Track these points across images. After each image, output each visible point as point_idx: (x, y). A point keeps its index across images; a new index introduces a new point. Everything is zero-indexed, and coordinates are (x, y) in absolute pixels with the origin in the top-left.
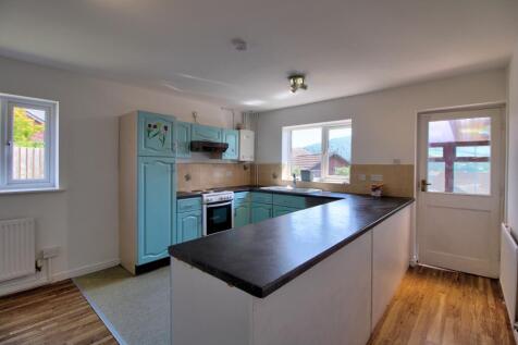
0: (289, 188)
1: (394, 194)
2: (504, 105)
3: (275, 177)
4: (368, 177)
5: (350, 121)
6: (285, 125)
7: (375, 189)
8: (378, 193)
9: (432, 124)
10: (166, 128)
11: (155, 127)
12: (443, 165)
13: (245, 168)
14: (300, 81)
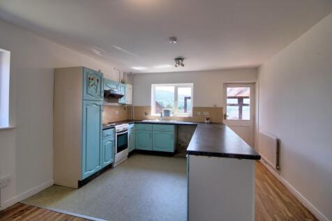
0: (157, 121)
1: (214, 121)
2: (255, 83)
3: (146, 114)
4: (202, 114)
5: (192, 84)
6: (154, 83)
7: (208, 119)
8: (209, 121)
9: (228, 89)
10: (98, 80)
11: (92, 79)
12: (237, 108)
13: (125, 109)
14: (180, 61)
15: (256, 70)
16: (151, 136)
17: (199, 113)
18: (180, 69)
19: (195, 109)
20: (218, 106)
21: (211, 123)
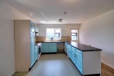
6: (47, 28)
7: (66, 40)
9: (72, 30)
15: (80, 25)
16: (48, 47)
17: (63, 38)
18: (60, 23)
19: (62, 37)
20: (69, 36)
21: (68, 41)
